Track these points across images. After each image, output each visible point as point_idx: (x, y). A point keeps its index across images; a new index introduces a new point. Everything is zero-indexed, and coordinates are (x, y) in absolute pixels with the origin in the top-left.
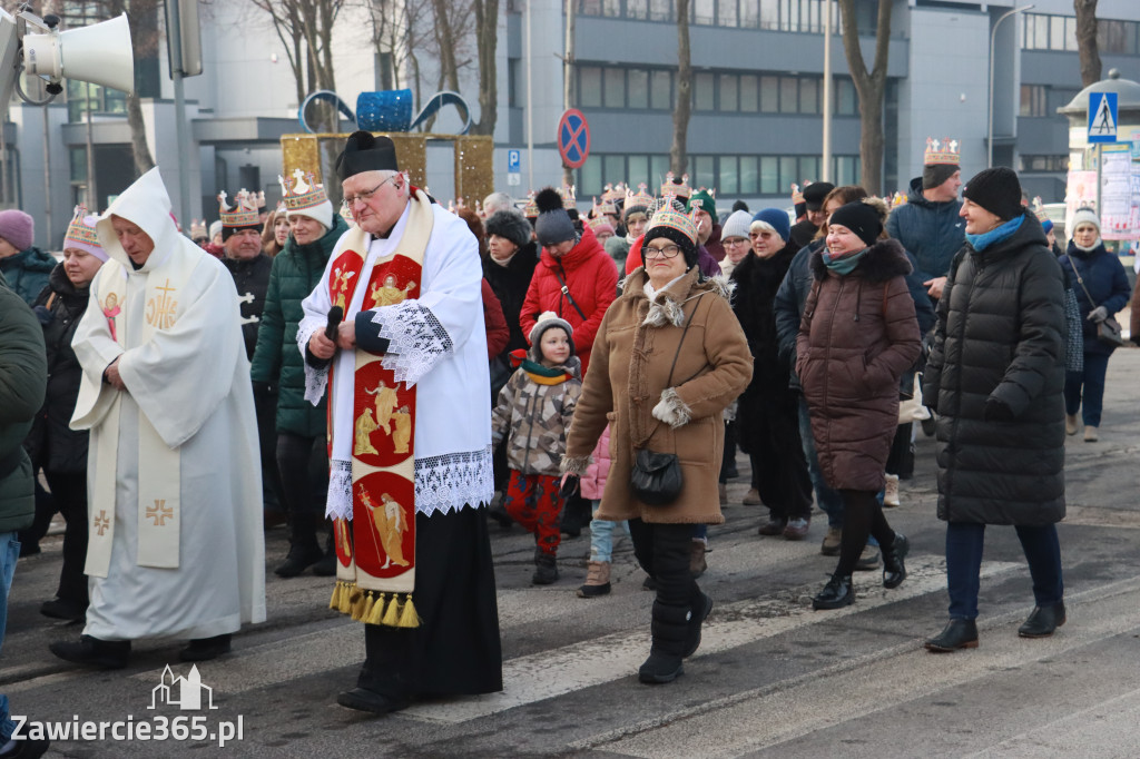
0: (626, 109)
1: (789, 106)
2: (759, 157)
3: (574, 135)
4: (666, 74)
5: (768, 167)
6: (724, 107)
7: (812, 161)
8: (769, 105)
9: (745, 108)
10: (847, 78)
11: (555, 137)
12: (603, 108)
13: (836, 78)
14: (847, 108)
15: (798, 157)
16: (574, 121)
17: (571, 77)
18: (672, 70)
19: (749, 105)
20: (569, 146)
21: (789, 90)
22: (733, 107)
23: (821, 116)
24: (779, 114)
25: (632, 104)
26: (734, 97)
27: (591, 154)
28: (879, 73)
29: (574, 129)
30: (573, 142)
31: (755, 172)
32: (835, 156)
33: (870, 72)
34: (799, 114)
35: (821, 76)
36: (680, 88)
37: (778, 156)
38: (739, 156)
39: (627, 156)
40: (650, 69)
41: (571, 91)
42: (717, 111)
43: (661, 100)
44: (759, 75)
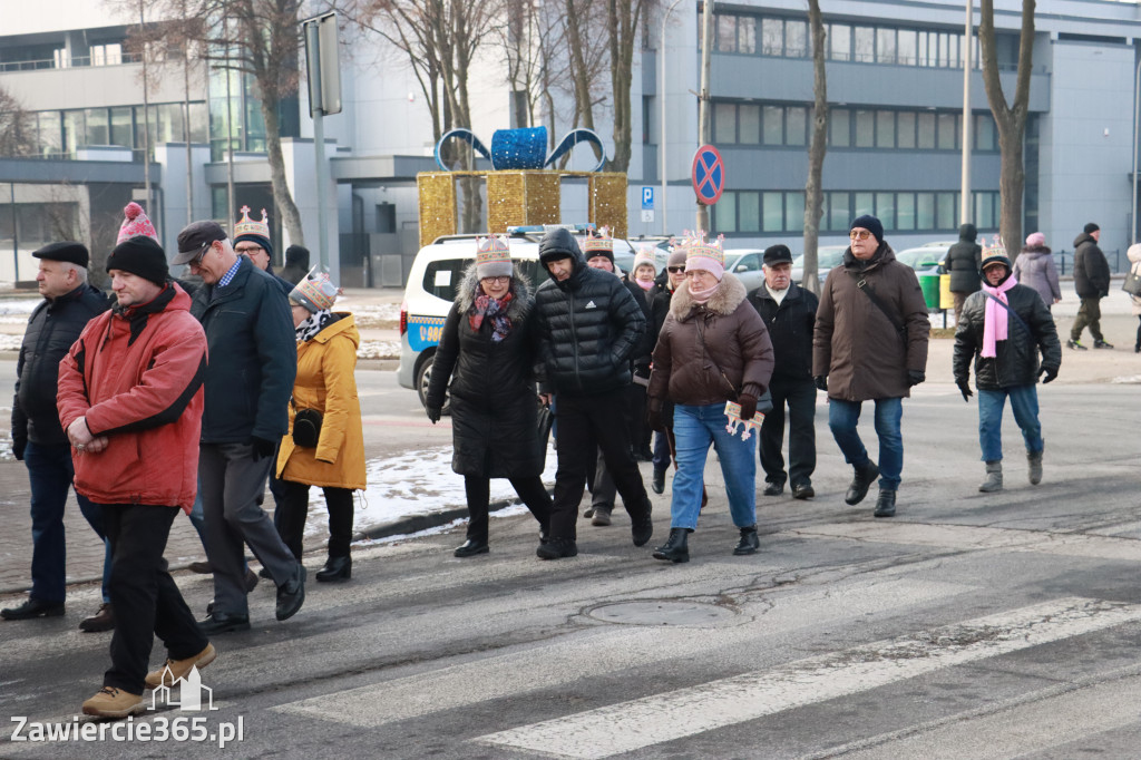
0: (761, 145)
1: (926, 141)
2: (896, 193)
3: (709, 171)
4: (801, 110)
5: (905, 202)
6: (860, 144)
7: (949, 199)
8: (906, 140)
9: (881, 144)
10: (987, 113)
11: (689, 173)
12: (738, 145)
13: (976, 113)
14: (985, 142)
15: (936, 193)
16: (709, 158)
17: (706, 114)
18: (807, 106)
19: (885, 140)
20: (703, 183)
21: (927, 126)
22: (869, 143)
23: (960, 152)
24: (916, 150)
25: (767, 141)
26: (871, 133)
27: (725, 190)
28: (1020, 107)
29: (709, 165)
30: (708, 178)
31: (892, 208)
32: (974, 192)
33: (1010, 107)
34: (936, 150)
35: (958, 112)
36: (815, 124)
37: (916, 193)
38: (875, 192)
39: (761, 192)
40: (785, 105)
41: (705, 128)
42: (853, 147)
43: (795, 137)
44: (897, 110)
